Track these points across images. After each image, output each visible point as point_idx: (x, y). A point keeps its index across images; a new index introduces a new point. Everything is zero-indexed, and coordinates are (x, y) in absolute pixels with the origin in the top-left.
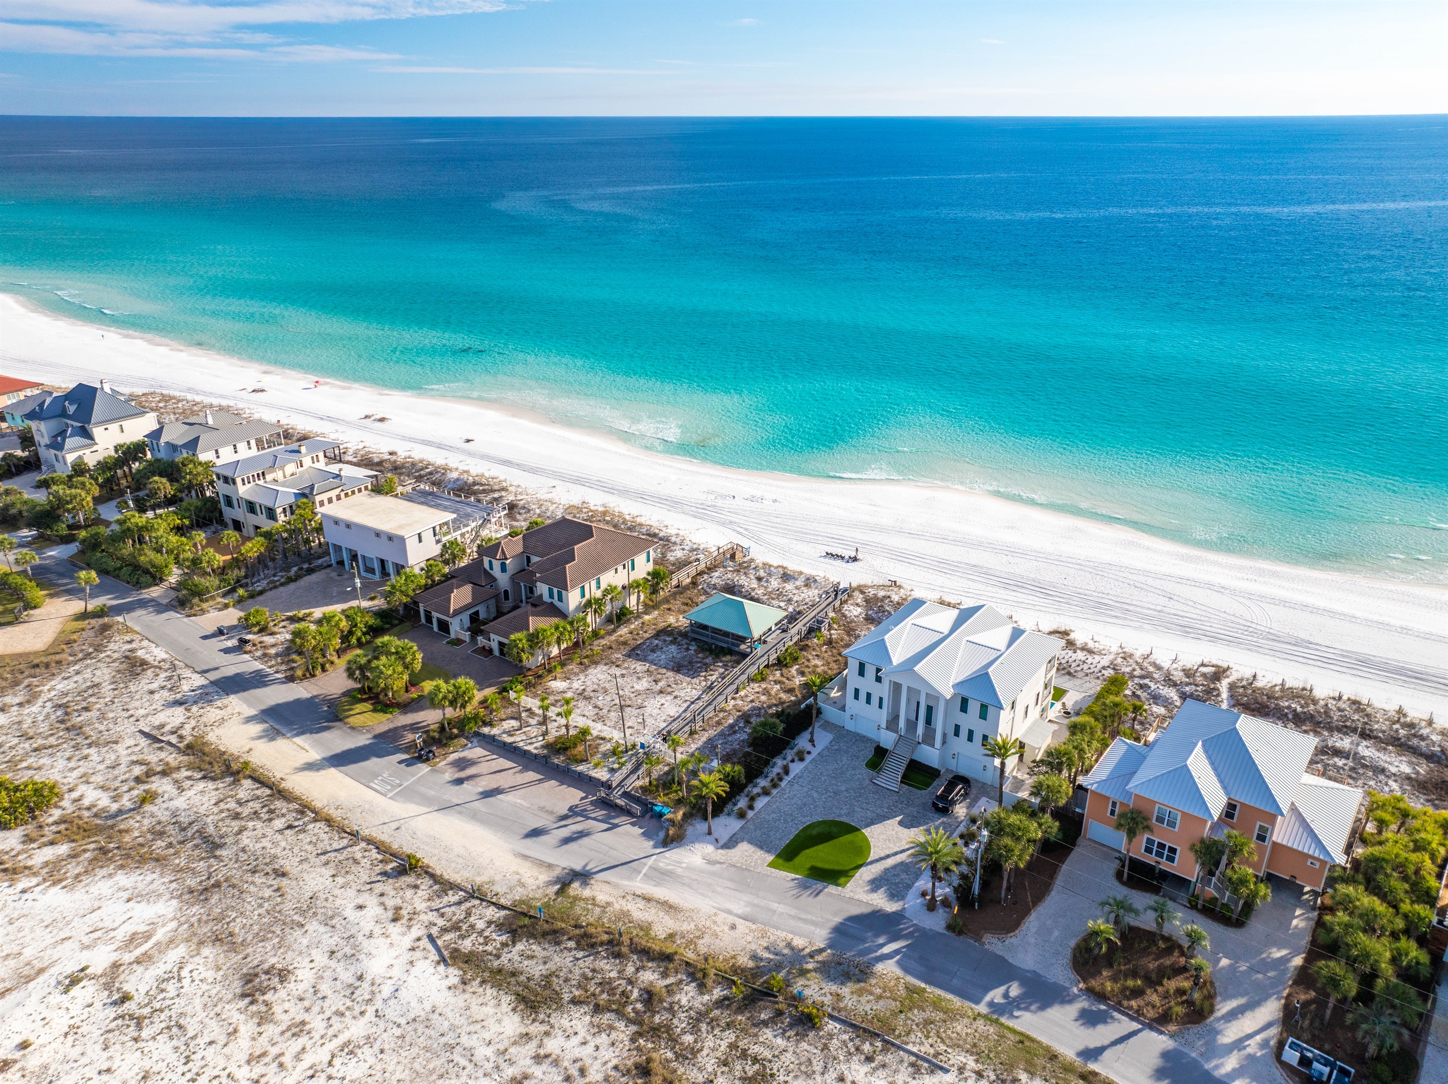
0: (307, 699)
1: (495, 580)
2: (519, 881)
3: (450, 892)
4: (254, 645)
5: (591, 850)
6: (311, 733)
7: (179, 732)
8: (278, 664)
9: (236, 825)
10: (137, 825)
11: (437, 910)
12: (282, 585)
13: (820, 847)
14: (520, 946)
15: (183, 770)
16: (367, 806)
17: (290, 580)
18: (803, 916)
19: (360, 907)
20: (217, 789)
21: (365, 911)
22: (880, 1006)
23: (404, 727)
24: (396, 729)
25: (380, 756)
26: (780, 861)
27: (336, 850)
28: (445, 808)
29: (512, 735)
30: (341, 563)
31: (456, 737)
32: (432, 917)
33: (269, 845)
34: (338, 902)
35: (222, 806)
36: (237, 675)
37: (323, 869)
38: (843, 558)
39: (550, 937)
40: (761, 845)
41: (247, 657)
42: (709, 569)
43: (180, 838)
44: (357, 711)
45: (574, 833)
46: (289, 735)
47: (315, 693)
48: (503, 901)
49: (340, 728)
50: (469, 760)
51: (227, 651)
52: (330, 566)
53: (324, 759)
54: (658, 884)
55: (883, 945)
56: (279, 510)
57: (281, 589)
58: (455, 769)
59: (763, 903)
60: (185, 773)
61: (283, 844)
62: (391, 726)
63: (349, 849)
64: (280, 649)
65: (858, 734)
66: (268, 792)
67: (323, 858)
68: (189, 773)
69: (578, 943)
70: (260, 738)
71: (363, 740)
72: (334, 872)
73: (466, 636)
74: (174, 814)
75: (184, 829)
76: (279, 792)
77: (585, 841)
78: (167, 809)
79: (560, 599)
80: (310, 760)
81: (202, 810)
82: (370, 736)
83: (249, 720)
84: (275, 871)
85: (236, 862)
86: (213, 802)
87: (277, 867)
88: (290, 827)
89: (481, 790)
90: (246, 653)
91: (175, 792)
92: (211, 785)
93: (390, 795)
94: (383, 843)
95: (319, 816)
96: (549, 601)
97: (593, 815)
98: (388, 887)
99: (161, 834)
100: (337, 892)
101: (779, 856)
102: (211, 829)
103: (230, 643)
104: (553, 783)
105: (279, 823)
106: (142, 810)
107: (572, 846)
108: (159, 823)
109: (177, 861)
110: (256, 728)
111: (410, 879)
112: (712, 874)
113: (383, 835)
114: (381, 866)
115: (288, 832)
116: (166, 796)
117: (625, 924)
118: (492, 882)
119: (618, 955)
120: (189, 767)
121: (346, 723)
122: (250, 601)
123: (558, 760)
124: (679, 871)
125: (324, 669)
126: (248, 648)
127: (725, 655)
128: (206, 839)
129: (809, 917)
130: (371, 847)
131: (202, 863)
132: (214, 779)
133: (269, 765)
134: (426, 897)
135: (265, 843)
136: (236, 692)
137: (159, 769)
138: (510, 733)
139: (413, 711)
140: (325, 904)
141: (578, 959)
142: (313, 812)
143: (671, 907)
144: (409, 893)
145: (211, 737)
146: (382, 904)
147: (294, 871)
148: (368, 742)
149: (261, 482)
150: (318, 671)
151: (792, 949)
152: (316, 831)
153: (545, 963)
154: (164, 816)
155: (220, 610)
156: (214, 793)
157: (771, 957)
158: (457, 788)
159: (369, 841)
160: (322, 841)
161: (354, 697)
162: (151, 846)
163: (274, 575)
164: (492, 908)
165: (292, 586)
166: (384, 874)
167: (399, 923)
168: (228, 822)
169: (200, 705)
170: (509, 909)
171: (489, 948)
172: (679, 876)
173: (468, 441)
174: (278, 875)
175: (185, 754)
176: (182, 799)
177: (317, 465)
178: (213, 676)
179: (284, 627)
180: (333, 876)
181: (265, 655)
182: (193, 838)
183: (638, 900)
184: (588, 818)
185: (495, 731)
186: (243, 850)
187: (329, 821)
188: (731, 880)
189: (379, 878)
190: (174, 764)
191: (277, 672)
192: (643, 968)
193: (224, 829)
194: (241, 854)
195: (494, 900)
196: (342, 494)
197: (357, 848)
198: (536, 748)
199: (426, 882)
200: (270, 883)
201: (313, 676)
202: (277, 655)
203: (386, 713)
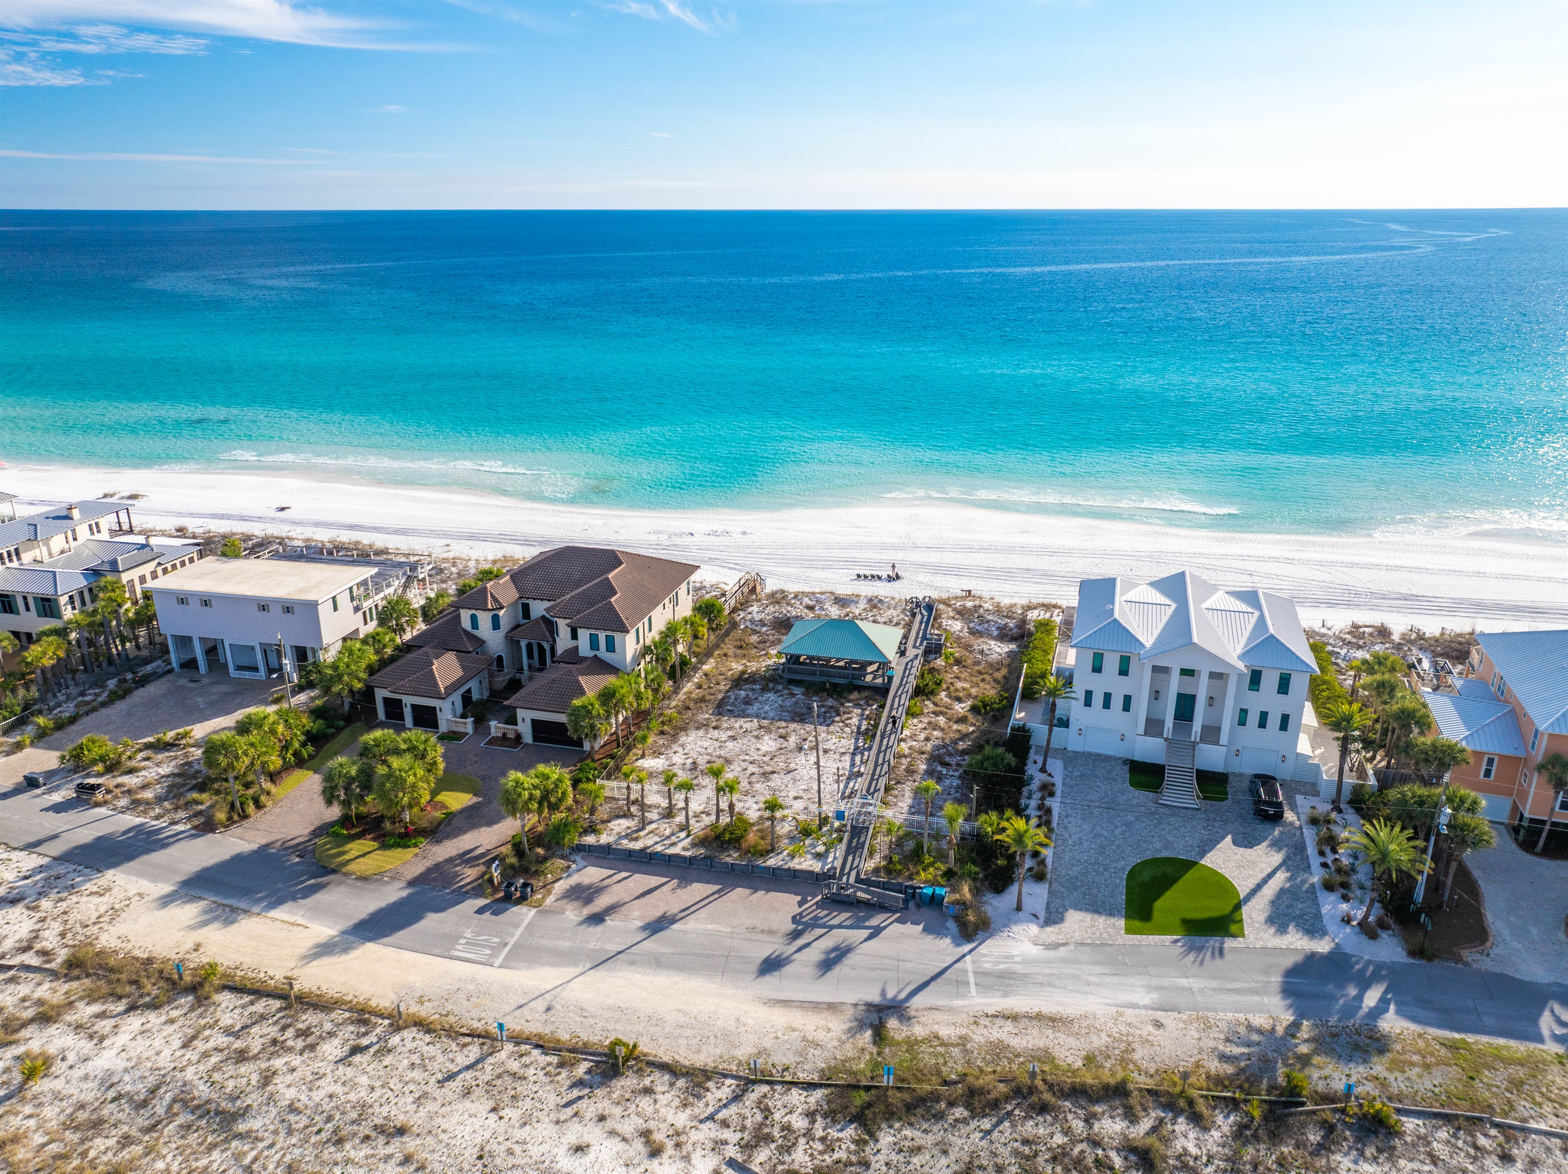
0: (254, 852)
1: (481, 642)
2: (804, 1039)
3: (710, 1084)
4: (109, 791)
5: (872, 969)
6: (294, 899)
7: (38, 946)
8: (169, 811)
9: (250, 1072)
10: (32, 1123)
11: (711, 1118)
12: (103, 705)
13: (1169, 894)
14: (886, 1138)
15: (80, 1005)
16: (472, 987)
17: (116, 697)
18: (1231, 986)
19: (580, 1149)
20: (171, 1021)
21: (591, 1156)
22: (1438, 1077)
23: (450, 860)
24: (437, 866)
25: (440, 908)
26: (1137, 923)
27: (468, 1068)
28: (603, 961)
29: (636, 839)
30: (191, 664)
31: (545, 859)
32: (709, 1132)
33: (338, 1089)
34: (535, 1151)
35: (200, 1045)
36: (99, 839)
37: (467, 1103)
38: (879, 578)
39: (919, 1111)
40: (1096, 907)
41: (103, 811)
42: (742, 604)
43: (142, 1121)
44: (356, 853)
45: (828, 952)
46: (256, 909)
47: (264, 842)
48: (802, 1076)
49: (340, 883)
50: (589, 887)
51: (58, 808)
52: (170, 671)
53: (344, 932)
54: (1005, 995)
55: (1360, 997)
56: (64, 600)
57: (104, 712)
58: (576, 904)
59: (1166, 982)
60: (86, 1011)
61: (364, 1080)
62: (428, 864)
63: (491, 1060)
64: (159, 789)
65: (1090, 754)
66: (277, 1004)
67: (456, 1084)
68: (96, 1008)
69: (968, 1106)
70: (205, 924)
71: (394, 893)
72: (491, 1104)
73: (468, 726)
74: (107, 1082)
75: (144, 1104)
76: (300, 998)
77: (851, 959)
78: (86, 1078)
79: (611, 647)
80: (322, 939)
81: (165, 1061)
82: (402, 884)
83: (166, 901)
84: (380, 1130)
85: (290, 1132)
86: (177, 1043)
87: (378, 1121)
88: (356, 1050)
89: (639, 924)
90: (97, 805)
91: (87, 1046)
92: (154, 1019)
93: (498, 962)
94: (539, 1036)
95: (398, 1022)
96: (591, 654)
97: (835, 922)
98: (600, 1102)
99: (97, 1125)
100: (519, 1134)
101: (1128, 917)
102: (202, 1091)
103: (57, 797)
104: (740, 892)
105: (332, 1049)
106: (29, 1095)
107: (837, 970)
108: (82, 1106)
109: (160, 1165)
110: (189, 912)
111: (628, 1082)
112: (1065, 961)
113: (535, 1025)
114: (564, 1073)
115: (357, 1058)
116: (71, 1058)
117: (1011, 1061)
118: (762, 1052)
119: (1043, 1109)
120: (91, 998)
121: (347, 874)
122: (58, 735)
123: (731, 857)
124: (1018, 968)
125: (259, 806)
126: (99, 797)
127: (850, 692)
128: (202, 1110)
129: (1238, 985)
130: (524, 1048)
131: (216, 1154)
132: (154, 1006)
133: (248, 961)
134: (677, 1102)
135: (327, 1086)
136: (115, 865)
137: (29, 1013)
138: (631, 836)
139: (449, 836)
140: (511, 1161)
141: (988, 1132)
142: (382, 1016)
143: (1053, 1019)
144: (645, 1103)
145: (108, 939)
146: (612, 1133)
147: (417, 1119)
148: (404, 893)
149: (15, 564)
150: (251, 809)
151: (1260, 1031)
152: (410, 1045)
153: (945, 1152)
154: (89, 1092)
155: (8, 754)
156: (169, 1029)
157: (1246, 1050)
158: (600, 928)
159: (518, 1039)
160: (432, 1058)
161: (336, 835)
162: (84, 1154)
163: (82, 694)
164: (795, 1091)
165: (121, 706)
166: (579, 1083)
167: (665, 1156)
168: (230, 1069)
169: (53, 896)
170: (820, 1086)
171: (841, 1155)
172: (1025, 976)
173: (283, 509)
174: (390, 1135)
175: (68, 978)
176: (107, 1054)
177: (97, 537)
178: (56, 848)
179: (147, 759)
180: (494, 1110)
181: (137, 803)
182: (171, 1115)
183: (1000, 1022)
184: (832, 928)
185: (604, 839)
186: (292, 1109)
187: (422, 1025)
188: (1099, 963)
189: (576, 1093)
190: (57, 999)
191: (174, 823)
192: (1094, 1116)
193: (231, 1084)
194: (292, 1118)
195: (788, 1078)
196: (159, 570)
197: (503, 1055)
198: (684, 849)
199: (660, 1081)
200: (383, 1151)
201: (245, 817)
202: (159, 800)
203: (406, 846)
